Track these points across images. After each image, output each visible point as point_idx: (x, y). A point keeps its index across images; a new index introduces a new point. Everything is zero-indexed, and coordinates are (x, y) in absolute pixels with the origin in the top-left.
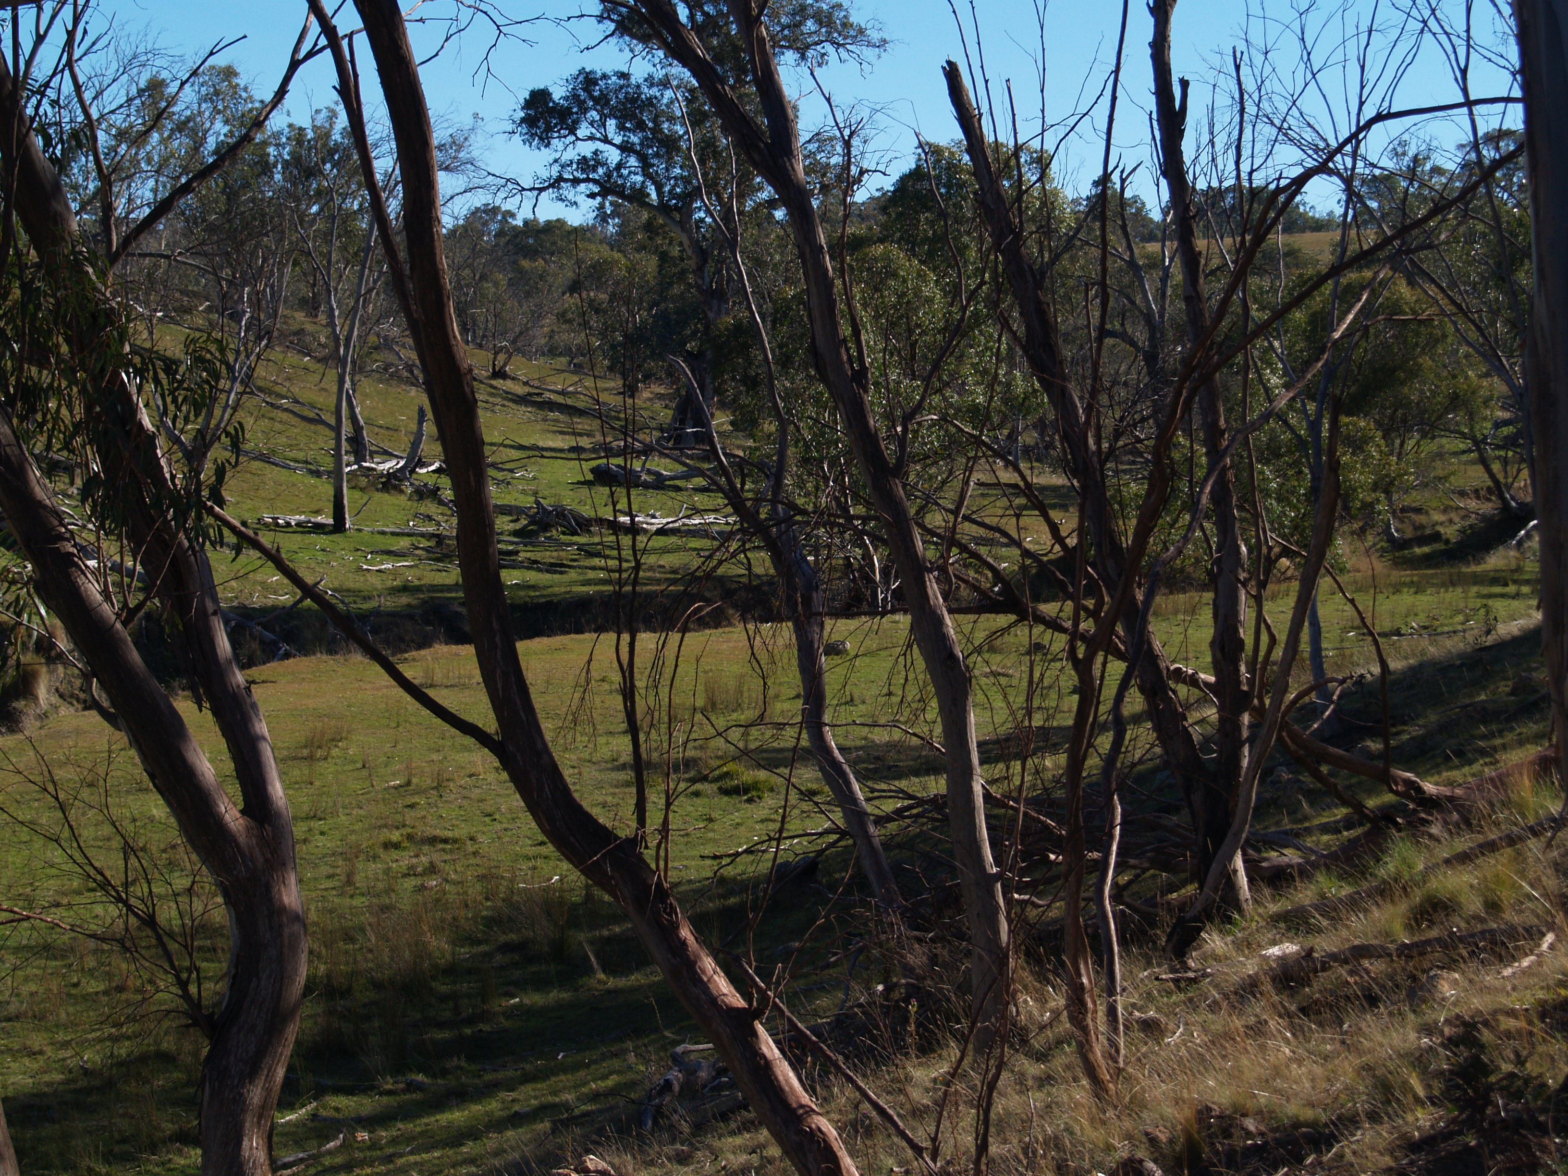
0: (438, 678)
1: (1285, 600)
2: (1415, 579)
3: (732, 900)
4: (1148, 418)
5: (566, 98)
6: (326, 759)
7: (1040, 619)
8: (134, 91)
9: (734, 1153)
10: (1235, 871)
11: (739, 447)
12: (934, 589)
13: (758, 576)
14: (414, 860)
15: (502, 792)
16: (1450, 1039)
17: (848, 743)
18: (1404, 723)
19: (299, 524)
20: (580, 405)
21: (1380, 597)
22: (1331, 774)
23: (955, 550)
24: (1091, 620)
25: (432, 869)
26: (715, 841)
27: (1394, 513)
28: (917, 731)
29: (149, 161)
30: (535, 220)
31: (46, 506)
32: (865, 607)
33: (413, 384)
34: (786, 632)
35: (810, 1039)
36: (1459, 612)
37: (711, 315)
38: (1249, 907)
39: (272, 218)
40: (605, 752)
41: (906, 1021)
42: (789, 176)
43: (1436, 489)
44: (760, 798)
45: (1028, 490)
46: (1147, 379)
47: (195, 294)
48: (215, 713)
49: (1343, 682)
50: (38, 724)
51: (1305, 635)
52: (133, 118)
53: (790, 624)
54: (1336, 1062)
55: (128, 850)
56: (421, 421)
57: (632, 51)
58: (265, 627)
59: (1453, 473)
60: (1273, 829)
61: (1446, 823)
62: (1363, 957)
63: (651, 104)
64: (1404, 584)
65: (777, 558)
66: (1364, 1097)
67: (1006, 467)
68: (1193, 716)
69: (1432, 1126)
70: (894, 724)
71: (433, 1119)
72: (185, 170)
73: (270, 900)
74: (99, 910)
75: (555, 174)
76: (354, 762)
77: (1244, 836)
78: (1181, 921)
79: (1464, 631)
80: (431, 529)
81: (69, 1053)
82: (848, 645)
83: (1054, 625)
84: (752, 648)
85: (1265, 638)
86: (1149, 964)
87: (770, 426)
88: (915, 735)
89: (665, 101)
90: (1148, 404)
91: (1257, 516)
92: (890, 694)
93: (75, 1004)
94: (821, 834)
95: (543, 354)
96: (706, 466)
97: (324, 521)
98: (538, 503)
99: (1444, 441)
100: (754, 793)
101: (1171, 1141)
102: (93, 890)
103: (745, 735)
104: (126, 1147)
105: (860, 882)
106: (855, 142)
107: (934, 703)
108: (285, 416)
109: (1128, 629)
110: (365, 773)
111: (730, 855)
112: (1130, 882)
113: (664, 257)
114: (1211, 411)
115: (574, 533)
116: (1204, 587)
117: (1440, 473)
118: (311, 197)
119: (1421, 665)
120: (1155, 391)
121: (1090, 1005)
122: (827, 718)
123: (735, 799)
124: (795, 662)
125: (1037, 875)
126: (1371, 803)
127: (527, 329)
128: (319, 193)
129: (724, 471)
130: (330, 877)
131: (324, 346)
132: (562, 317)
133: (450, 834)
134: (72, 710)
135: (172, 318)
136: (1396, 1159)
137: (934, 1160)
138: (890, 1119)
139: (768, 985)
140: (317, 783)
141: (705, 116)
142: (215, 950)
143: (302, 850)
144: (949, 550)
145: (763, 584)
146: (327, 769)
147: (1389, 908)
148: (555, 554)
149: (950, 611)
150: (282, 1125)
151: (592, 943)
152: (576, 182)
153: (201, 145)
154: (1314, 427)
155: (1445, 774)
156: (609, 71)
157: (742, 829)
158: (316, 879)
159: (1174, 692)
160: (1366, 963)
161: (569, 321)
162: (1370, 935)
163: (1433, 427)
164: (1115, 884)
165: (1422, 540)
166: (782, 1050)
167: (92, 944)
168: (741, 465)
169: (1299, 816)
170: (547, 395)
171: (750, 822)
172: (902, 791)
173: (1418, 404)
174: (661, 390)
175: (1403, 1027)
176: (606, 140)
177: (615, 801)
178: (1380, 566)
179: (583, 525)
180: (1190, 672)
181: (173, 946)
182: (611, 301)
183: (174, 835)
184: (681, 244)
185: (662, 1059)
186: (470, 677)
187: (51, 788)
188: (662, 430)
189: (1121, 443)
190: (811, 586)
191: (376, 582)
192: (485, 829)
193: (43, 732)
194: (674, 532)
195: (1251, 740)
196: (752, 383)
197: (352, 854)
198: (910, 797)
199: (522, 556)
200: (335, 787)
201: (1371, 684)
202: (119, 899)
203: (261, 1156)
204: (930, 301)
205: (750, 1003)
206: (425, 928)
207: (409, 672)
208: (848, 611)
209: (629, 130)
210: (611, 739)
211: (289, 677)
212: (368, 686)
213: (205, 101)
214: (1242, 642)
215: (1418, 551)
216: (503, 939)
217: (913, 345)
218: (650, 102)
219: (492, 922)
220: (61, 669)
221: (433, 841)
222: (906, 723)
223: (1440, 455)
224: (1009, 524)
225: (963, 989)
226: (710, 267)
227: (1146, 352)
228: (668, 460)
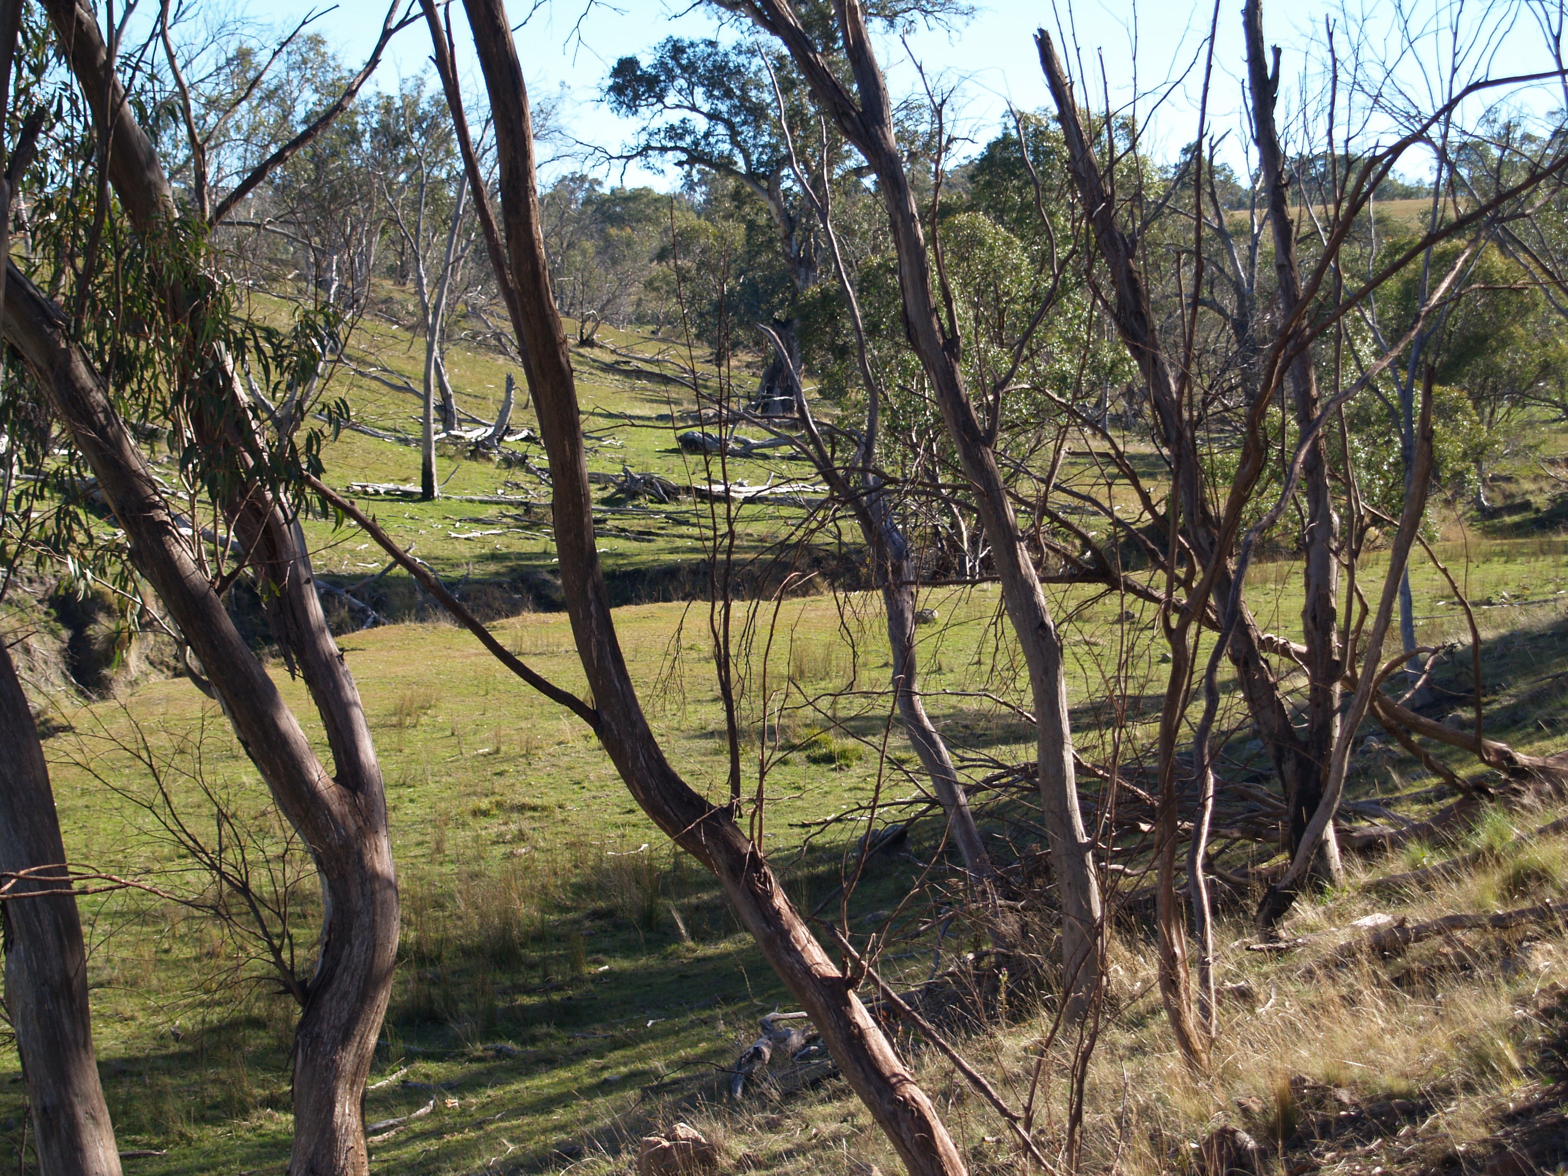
0: (527, 646)
1: (1375, 569)
2: (1505, 548)
3: (821, 869)
4: (1236, 387)
5: (654, 67)
6: (415, 726)
7: (1131, 588)
8: (222, 61)
9: (824, 1121)
10: (1327, 841)
11: (826, 415)
12: (1025, 557)
13: (846, 544)
14: (503, 828)
15: (590, 760)
16: (1545, 1011)
17: (937, 712)
18: (1495, 693)
19: (387, 493)
20: (669, 373)
21: (1471, 566)
22: (1421, 743)
23: (1046, 520)
24: (1182, 589)
25: (521, 837)
26: (803, 809)
27: (1484, 481)
28: (1007, 699)
29: (238, 128)
30: (622, 188)
31: (140, 475)
32: (953, 576)
33: (501, 353)
34: (876, 600)
35: (903, 1009)
36: (1548, 581)
37: (799, 283)
38: (1341, 877)
39: (360, 186)
40: (694, 721)
41: (996, 990)
42: (881, 145)
43: (1526, 457)
44: (848, 766)
45: (1118, 459)
46: (1235, 347)
47: (283, 263)
48: (308, 680)
49: (1435, 651)
50: (129, 691)
51: (1397, 605)
52: (222, 87)
53: (880, 592)
54: (1430, 1033)
55: (222, 817)
56: (509, 390)
57: (720, 18)
58: (354, 595)
59: (1544, 442)
60: (1363, 799)
61: (1539, 793)
62: (1455, 927)
63: (739, 72)
64: (1495, 554)
65: (867, 526)
66: (1459, 1069)
67: (1094, 435)
68: (1285, 685)
69: (1527, 1098)
70: (984, 693)
71: (522, 1086)
72: (274, 139)
73: (363, 867)
74: (190, 876)
75: (643, 143)
76: (442, 729)
77: (1336, 806)
78: (1272, 892)
79: (1555, 600)
80: (519, 497)
81: (160, 1019)
82: (936, 614)
83: (1145, 595)
84: (842, 617)
85: (1356, 607)
86: (1240, 933)
87: (858, 395)
88: (1005, 703)
89: (753, 68)
90: (1237, 372)
91: (1349, 485)
92: (979, 662)
93: (168, 969)
94: (911, 803)
95: (630, 322)
96: (794, 434)
97: (413, 489)
98: (626, 471)
99: (1534, 409)
100: (842, 762)
101: (1264, 1112)
102: (184, 857)
103: (834, 703)
104: (216, 1112)
105: (952, 852)
106: (946, 110)
107: (1025, 674)
108: (375, 385)
109: (1220, 599)
110: (454, 740)
111: (818, 824)
112: (1221, 852)
113: (751, 226)
114: (1303, 381)
115: (662, 501)
116: (1295, 555)
117: (1532, 442)
118: (398, 166)
119: (1513, 635)
120: (1245, 360)
121: (1182, 974)
122: (916, 688)
123: (824, 767)
124: (885, 631)
125: (1126, 845)
126: (1463, 773)
127: (615, 297)
128: (407, 161)
129: (814, 439)
130: (420, 844)
131: (412, 314)
132: (649, 285)
133: (538, 802)
134: (162, 677)
135: (260, 286)
136: (1491, 1131)
137: (1027, 1128)
138: (983, 1089)
139: (862, 954)
140: (407, 751)
141: (793, 84)
142: (305, 917)
143: (392, 815)
144: (1040, 519)
145: (850, 552)
146: (416, 738)
147: (1481, 880)
148: (643, 522)
149: (1042, 581)
150: (373, 1091)
151: (680, 910)
152: (663, 149)
153: (290, 113)
154: (1406, 396)
155: (1536, 744)
156: (697, 40)
157: (830, 797)
158: (405, 846)
159: (1266, 662)
160: (1458, 934)
161: (657, 289)
162: (1463, 906)
163: (1524, 395)
164: (1207, 854)
165: (1512, 509)
166: (876, 1020)
167: (184, 910)
168: (831, 432)
169: (1390, 786)
170: (635, 363)
171: (838, 791)
172: (993, 760)
173: (1509, 371)
174: (749, 358)
175: (1498, 998)
176: (694, 108)
177: (703, 769)
178: (1472, 535)
179: (671, 493)
180: (1281, 641)
181: (265, 913)
182: (698, 269)
183: (266, 801)
184: (769, 212)
185: (751, 1027)
186: (558, 645)
187: (144, 755)
188: (749, 398)
189: (1210, 412)
190: (901, 554)
191: (464, 550)
192: (574, 797)
193: (133, 699)
194: (763, 500)
195: (1343, 710)
196: (842, 352)
197: (441, 821)
198: (1000, 766)
199: (610, 524)
200: (424, 755)
201: (1461, 653)
202: (213, 866)
203: (354, 1122)
204: (1017, 268)
205: (844, 972)
206: (515, 896)
207: (500, 639)
208: (935, 579)
209: (718, 98)
210: (699, 708)
211: (378, 645)
212: (457, 654)
213: (293, 69)
214: (1333, 612)
215: (1508, 519)
216: (592, 906)
217: (1001, 313)
218: (738, 70)
219: (582, 889)
220: (151, 637)
221: (522, 808)
222: (997, 690)
223: (1530, 424)
224: (1101, 494)
225: (1055, 958)
226: (798, 234)
227: (1234, 320)
228: (756, 428)
